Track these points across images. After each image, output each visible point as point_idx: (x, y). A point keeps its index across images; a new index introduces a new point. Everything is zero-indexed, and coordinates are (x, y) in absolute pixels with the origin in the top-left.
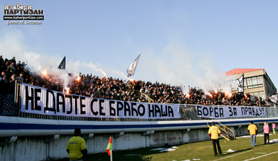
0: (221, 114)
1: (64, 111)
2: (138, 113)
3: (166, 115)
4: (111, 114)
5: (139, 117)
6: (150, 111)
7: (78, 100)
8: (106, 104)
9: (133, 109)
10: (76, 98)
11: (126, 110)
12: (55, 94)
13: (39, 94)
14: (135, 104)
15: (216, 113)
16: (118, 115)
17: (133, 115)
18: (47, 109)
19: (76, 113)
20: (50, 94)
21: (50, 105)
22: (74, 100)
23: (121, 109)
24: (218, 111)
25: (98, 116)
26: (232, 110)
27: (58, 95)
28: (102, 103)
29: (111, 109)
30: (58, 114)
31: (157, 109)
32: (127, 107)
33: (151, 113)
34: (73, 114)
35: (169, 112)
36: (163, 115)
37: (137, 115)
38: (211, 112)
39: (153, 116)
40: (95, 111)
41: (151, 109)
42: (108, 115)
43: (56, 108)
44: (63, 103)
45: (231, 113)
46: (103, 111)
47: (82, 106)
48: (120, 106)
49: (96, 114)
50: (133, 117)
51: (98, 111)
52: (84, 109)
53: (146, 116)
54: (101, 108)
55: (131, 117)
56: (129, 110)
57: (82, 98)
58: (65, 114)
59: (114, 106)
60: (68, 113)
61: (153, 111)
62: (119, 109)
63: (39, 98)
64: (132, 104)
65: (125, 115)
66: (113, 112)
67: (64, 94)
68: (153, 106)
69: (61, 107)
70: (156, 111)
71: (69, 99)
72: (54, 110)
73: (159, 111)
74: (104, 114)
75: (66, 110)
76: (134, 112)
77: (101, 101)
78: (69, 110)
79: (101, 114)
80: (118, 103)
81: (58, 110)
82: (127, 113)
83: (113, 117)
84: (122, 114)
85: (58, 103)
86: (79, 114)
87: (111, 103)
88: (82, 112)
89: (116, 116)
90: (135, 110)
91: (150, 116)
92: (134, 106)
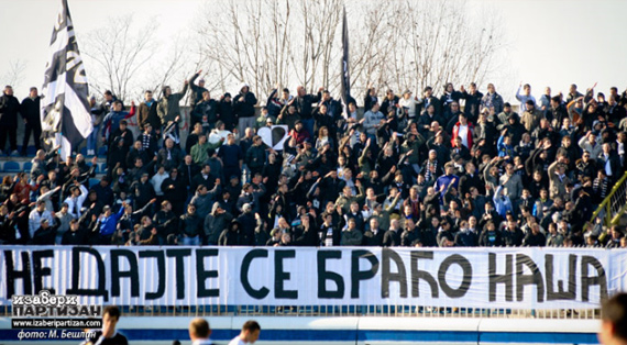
1: (135, 292)
2: (438, 284)
3: (571, 295)
4: (323, 293)
5: (444, 300)
6: (494, 278)
7: (190, 263)
8: (305, 259)
9: (417, 274)
10: (180, 256)
11: (387, 277)
12: (106, 256)
14: (429, 255)
16: (355, 294)
17: (416, 293)
18: (75, 290)
19: (181, 295)
20: (85, 257)
21: (89, 279)
22: (170, 263)
23: (369, 275)
25: (270, 300)
27: (115, 255)
28: (287, 264)
29: (324, 275)
30: (114, 301)
31: (527, 271)
32: (394, 269)
33: (501, 288)
34: (170, 298)
35: (587, 282)
36: (552, 296)
37: (435, 295)
39: (509, 297)
40: (256, 286)
41: (501, 270)
42: (309, 296)
43: (108, 286)
44: (133, 274)
46: (287, 286)
47: (203, 275)
48: (365, 265)
49: (263, 293)
50: (416, 302)
51: (271, 286)
52: (210, 284)
53: (477, 296)
54: (281, 276)
55: (410, 301)
56: (401, 277)
57: (201, 255)
58: (141, 301)
59: (341, 266)
60: (149, 296)
61: (507, 279)
62: (358, 276)
63: (47, 271)
64: (415, 257)
65: (385, 293)
66: (331, 286)
67: (136, 250)
68: (509, 258)
69: (125, 283)
70: (522, 280)
71: (153, 261)
72: (100, 291)
73: (536, 279)
74: (293, 295)
75: (143, 292)
76: (424, 286)
77: (279, 256)
78: (154, 289)
79: (280, 293)
80: (356, 256)
81: (116, 292)
82: (395, 286)
83: (333, 302)
84: (370, 291)
85: (116, 275)
86: (191, 298)
87: (322, 257)
88: (202, 292)
89: (347, 300)
90: (427, 277)
91: (492, 297)
92: (422, 265)
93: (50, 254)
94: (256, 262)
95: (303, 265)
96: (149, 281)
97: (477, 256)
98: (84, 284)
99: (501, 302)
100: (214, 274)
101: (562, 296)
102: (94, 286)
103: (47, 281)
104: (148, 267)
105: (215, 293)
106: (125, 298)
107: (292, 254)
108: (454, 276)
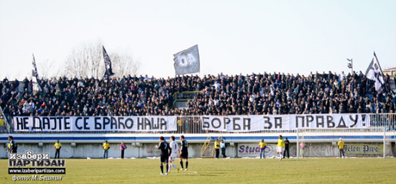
0: (245, 126)
1: (49, 128)
2: (125, 126)
3: (158, 128)
4: (96, 128)
5: (126, 130)
6: (139, 124)
7: (63, 120)
8: (91, 121)
9: (120, 123)
10: (60, 119)
11: (112, 124)
12: (41, 119)
13: (27, 121)
14: (123, 118)
15: (235, 125)
16: (104, 128)
17: (119, 128)
18: (34, 128)
19: (60, 128)
20: (36, 119)
21: (37, 125)
22: (58, 121)
23: (108, 123)
24: (240, 122)
25: (83, 130)
26: (272, 121)
27: (44, 119)
28: (87, 121)
29: (96, 123)
30: (43, 130)
31: (147, 122)
32: (114, 122)
33: (141, 126)
34: (57, 129)
35: (162, 124)
36: (153, 128)
37: (124, 128)
38: (225, 123)
39: (143, 129)
40: (79, 127)
41: (141, 122)
42: (92, 129)
43: (42, 126)
44: (48, 123)
45: (267, 125)
46: (87, 126)
47: (66, 124)
48: (106, 121)
49: (81, 128)
50: (120, 130)
51: (83, 126)
52: (68, 126)
53: (135, 128)
54: (85, 124)
55: (118, 130)
56: (116, 124)
57: (65, 118)
58: (50, 130)
60: (53, 129)
61: (142, 124)
62: (105, 124)
63: (27, 123)
64: (119, 119)
65: (112, 128)
66: (98, 126)
67: (49, 117)
68: (143, 119)
69: (46, 126)
70: (146, 124)
71: (53, 120)
72: (40, 128)
73: (149, 124)
74: (89, 128)
75: (51, 127)
76: (121, 126)
77: (85, 119)
78: (53, 127)
79: (85, 128)
80: (104, 119)
81: (44, 128)
82: (114, 126)
83: (99, 130)
84: (108, 127)
85: (44, 124)
86: (63, 129)
87: (96, 119)
88: (66, 128)
89: (102, 130)
90: (122, 124)
91: (138, 129)
92: (121, 121)
93: (27, 118)
94: (79, 120)
96: (52, 125)
97: (135, 118)
98: (36, 126)
99: (140, 130)
100: (69, 123)
101: (156, 128)
102: (39, 126)
103: (27, 125)
104: (52, 122)
105: (69, 128)
106: (46, 129)
107: (88, 118)
108: (129, 123)
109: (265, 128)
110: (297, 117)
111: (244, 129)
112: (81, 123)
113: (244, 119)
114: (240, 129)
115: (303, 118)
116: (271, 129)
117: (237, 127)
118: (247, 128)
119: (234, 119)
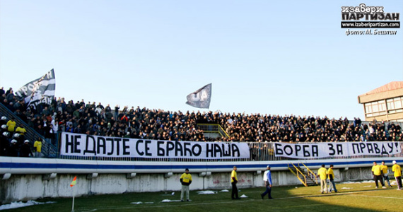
0: (313, 153)
1: (104, 153)
2: (192, 152)
3: (229, 155)
4: (159, 154)
5: (193, 157)
6: (208, 151)
7: (121, 143)
8: (154, 144)
9: (186, 149)
10: (118, 141)
11: (177, 150)
12: (96, 139)
13: (78, 140)
14: (189, 144)
15: (305, 152)
16: (168, 155)
17: (185, 155)
18: (86, 151)
19: (118, 154)
20: (90, 139)
22: (115, 143)
23: (172, 149)
24: (309, 149)
25: (144, 156)
26: (335, 148)
27: (99, 139)
28: (149, 145)
29: (159, 149)
30: (98, 155)
31: (217, 148)
32: (179, 147)
33: (210, 153)
34: (114, 155)
35: (234, 151)
36: (224, 155)
37: (191, 155)
38: (297, 151)
39: (212, 156)
40: (141, 152)
41: (210, 148)
42: (155, 155)
43: (96, 150)
44: (104, 146)
46: (149, 152)
47: (125, 147)
48: (170, 146)
49: (142, 154)
50: (186, 157)
51: (144, 152)
52: (127, 150)
53: (203, 155)
54: (147, 149)
55: (184, 157)
56: (181, 150)
57: (124, 141)
58: (106, 155)
59: (164, 146)
60: (109, 154)
61: (211, 151)
62: (169, 149)
63: (79, 143)
64: (185, 144)
65: (176, 155)
66: (161, 152)
67: (105, 138)
68: (212, 145)
69: (101, 149)
70: (216, 151)
71: (110, 142)
72: (94, 152)
73: (220, 150)
74: (150, 154)
75: (107, 152)
76: (188, 152)
77: (147, 142)
78: (110, 152)
79: (147, 154)
80: (168, 143)
81: (98, 152)
82: (179, 153)
83: (161, 157)
84: (172, 154)
85: (99, 146)
86: (121, 155)
87: (159, 143)
88: (125, 153)
89: (165, 157)
90: (188, 150)
91: (207, 156)
92: (187, 146)
93: (80, 137)
94: (140, 144)
95: (153, 145)
96: (109, 149)
97: (203, 144)
98: (89, 149)
99: (210, 157)
100: (128, 147)
101: (227, 155)
102: (92, 149)
103: (78, 147)
104: (108, 143)
105: (129, 153)
106: (101, 154)
107: (150, 142)
108: (196, 150)
109: (330, 154)
110: (353, 144)
111: (313, 155)
112: (142, 147)
113: (313, 146)
114: (309, 155)
115: (357, 145)
116: (334, 156)
117: (307, 154)
118: (315, 155)
119: (304, 146)
